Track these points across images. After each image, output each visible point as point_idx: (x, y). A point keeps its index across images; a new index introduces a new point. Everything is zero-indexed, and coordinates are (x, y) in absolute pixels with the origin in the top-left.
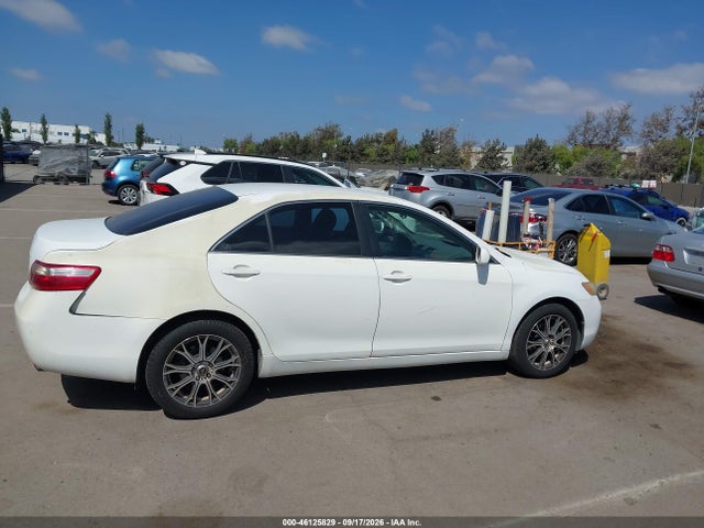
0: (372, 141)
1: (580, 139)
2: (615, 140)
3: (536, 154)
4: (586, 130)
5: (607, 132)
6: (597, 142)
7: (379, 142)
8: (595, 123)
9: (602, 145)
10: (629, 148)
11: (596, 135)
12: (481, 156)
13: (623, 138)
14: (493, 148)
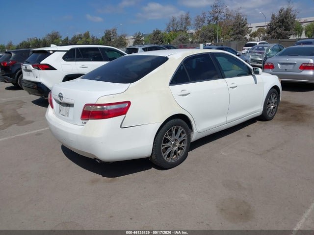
0: (78, 38)
1: (171, 29)
2: (185, 28)
3: (158, 37)
4: (173, 25)
5: (182, 24)
6: (178, 30)
7: (81, 38)
8: (176, 21)
9: (180, 30)
10: (191, 31)
11: (177, 26)
12: (134, 40)
13: (188, 27)
14: (138, 36)
